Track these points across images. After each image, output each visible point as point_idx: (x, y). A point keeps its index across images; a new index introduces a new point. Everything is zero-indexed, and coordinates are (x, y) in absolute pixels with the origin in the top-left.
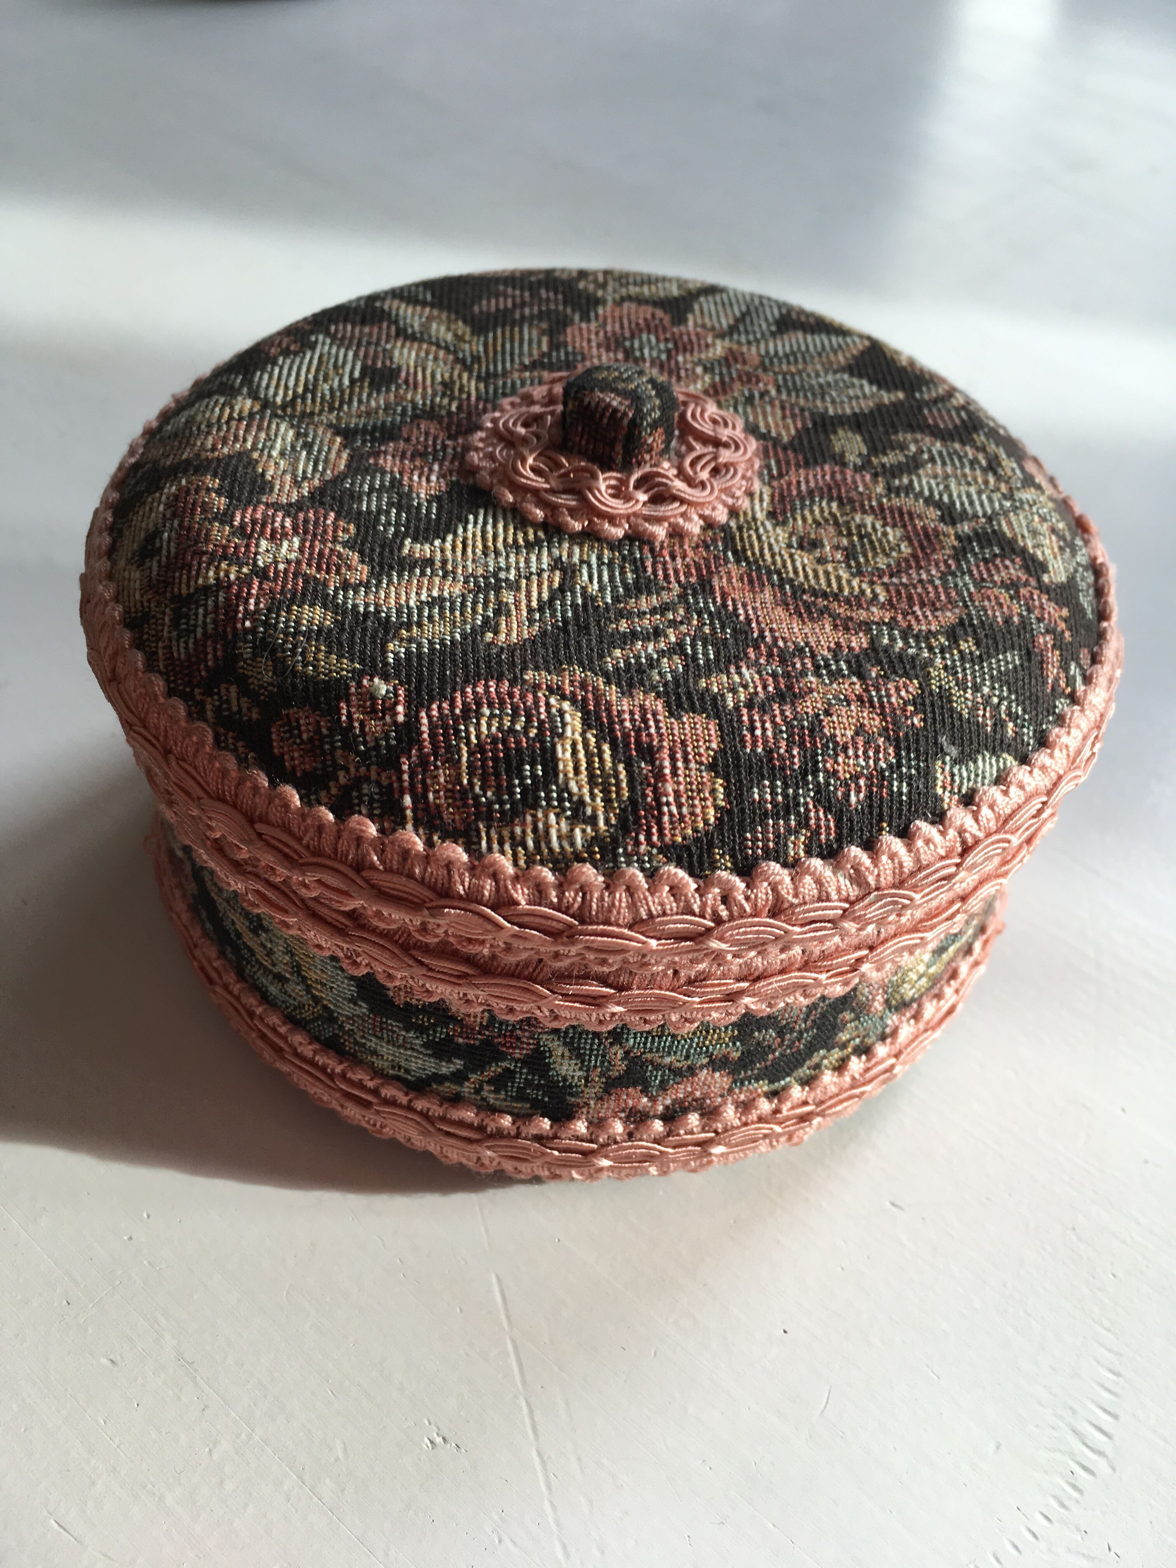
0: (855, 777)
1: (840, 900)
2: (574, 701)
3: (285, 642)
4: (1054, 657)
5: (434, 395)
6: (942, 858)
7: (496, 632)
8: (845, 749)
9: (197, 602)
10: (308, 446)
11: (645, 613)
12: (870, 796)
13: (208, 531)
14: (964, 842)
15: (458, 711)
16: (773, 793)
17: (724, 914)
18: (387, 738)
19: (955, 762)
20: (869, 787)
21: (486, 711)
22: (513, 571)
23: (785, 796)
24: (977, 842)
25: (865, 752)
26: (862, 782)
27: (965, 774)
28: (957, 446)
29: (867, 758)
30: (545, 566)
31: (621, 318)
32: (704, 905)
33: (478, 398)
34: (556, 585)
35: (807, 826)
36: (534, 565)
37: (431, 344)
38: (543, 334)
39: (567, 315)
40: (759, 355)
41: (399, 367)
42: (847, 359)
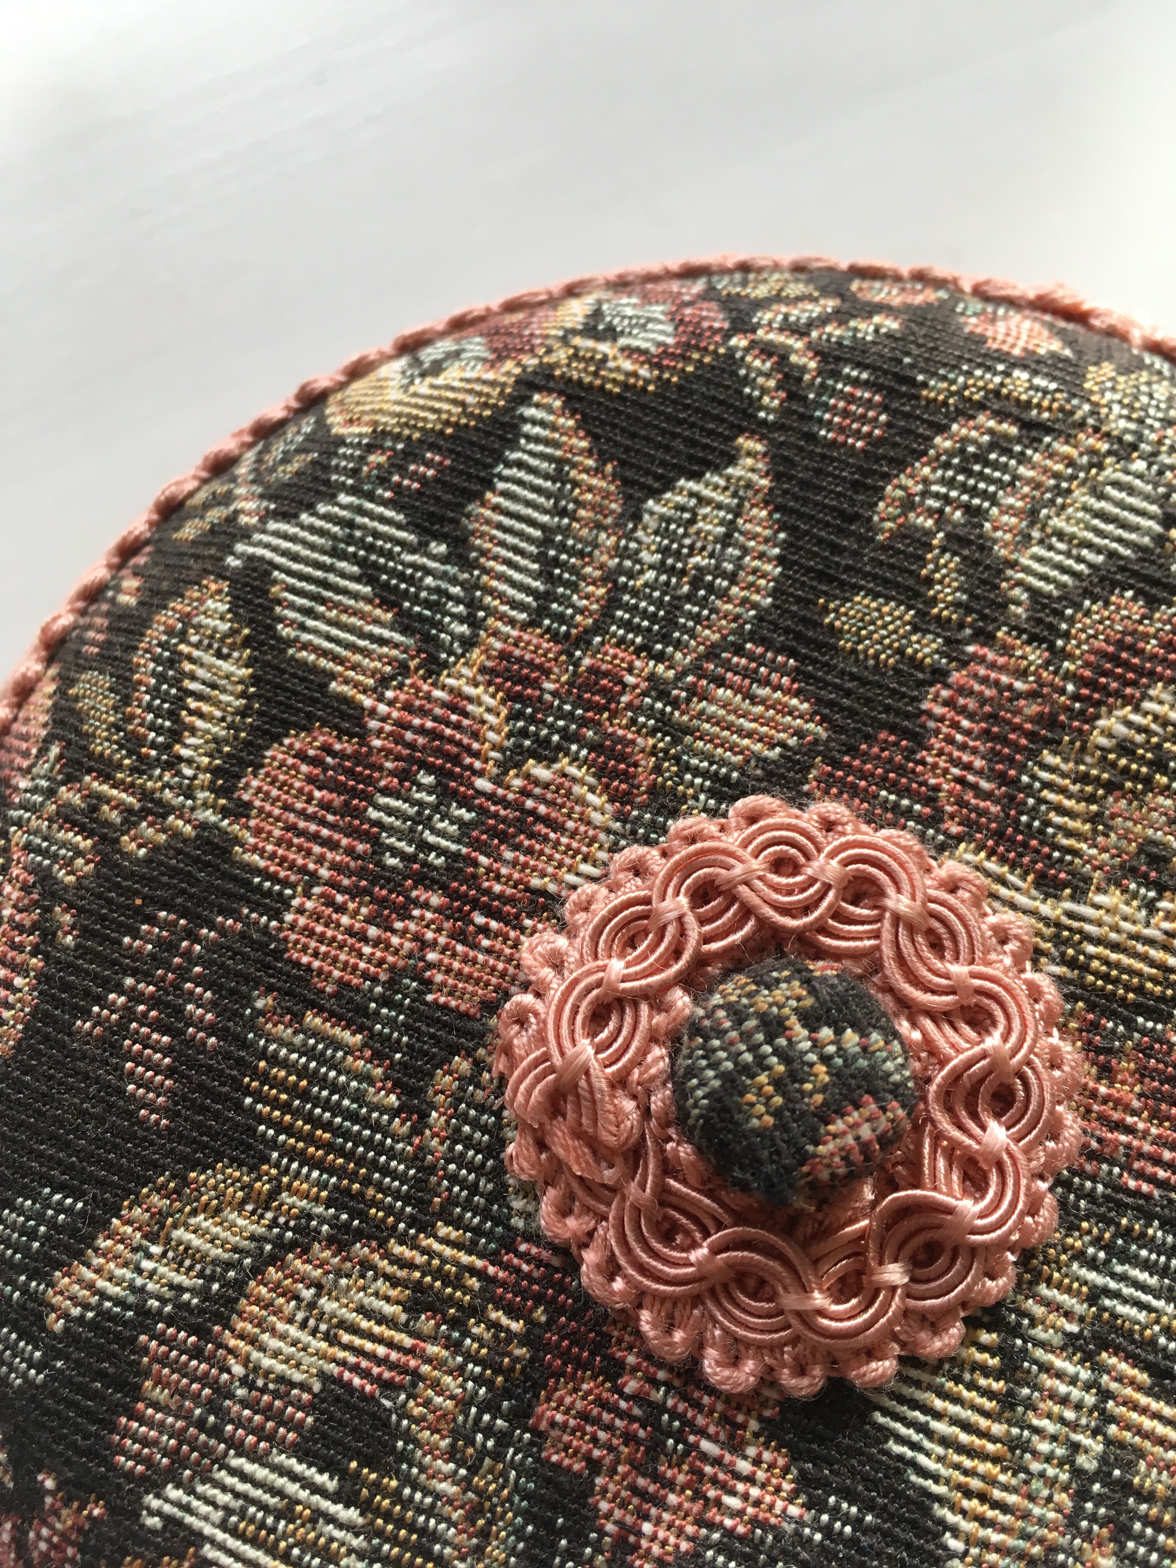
5: (455, 1346)
22: (1085, 1440)
28: (942, 443)
30: (1085, 1374)
31: (290, 828)
33: (494, 1258)
34: (1143, 1377)
36: (1076, 1394)
37: (257, 1271)
38: (298, 1017)
39: (243, 935)
40: (524, 626)
41: (322, 1375)
42: (597, 471)
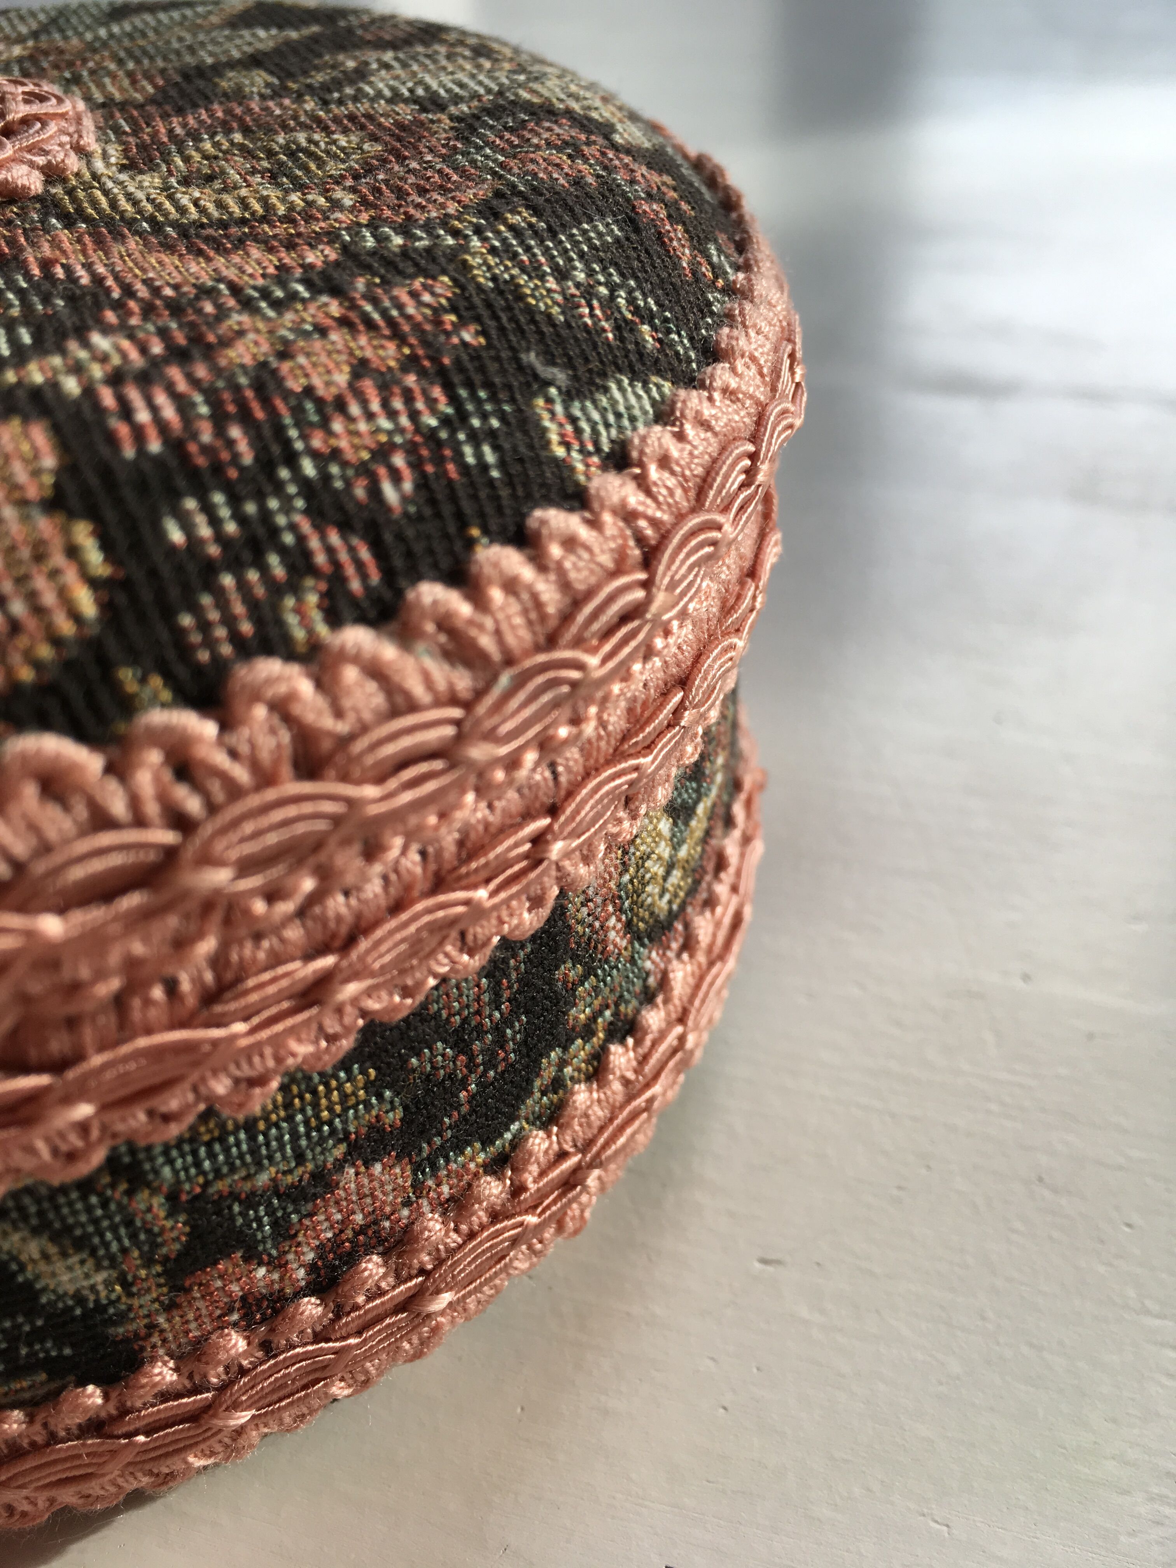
0: (382, 453)
1: (438, 703)
6: (614, 574)
8: (340, 405)
12: (423, 483)
14: (640, 540)
16: (215, 522)
17: (193, 804)
19: (568, 396)
20: (416, 465)
23: (239, 517)
24: (665, 537)
25: (385, 404)
26: (399, 460)
27: (596, 416)
28: (418, 49)
29: (392, 415)
32: (135, 802)
35: (313, 570)
40: (84, 42)
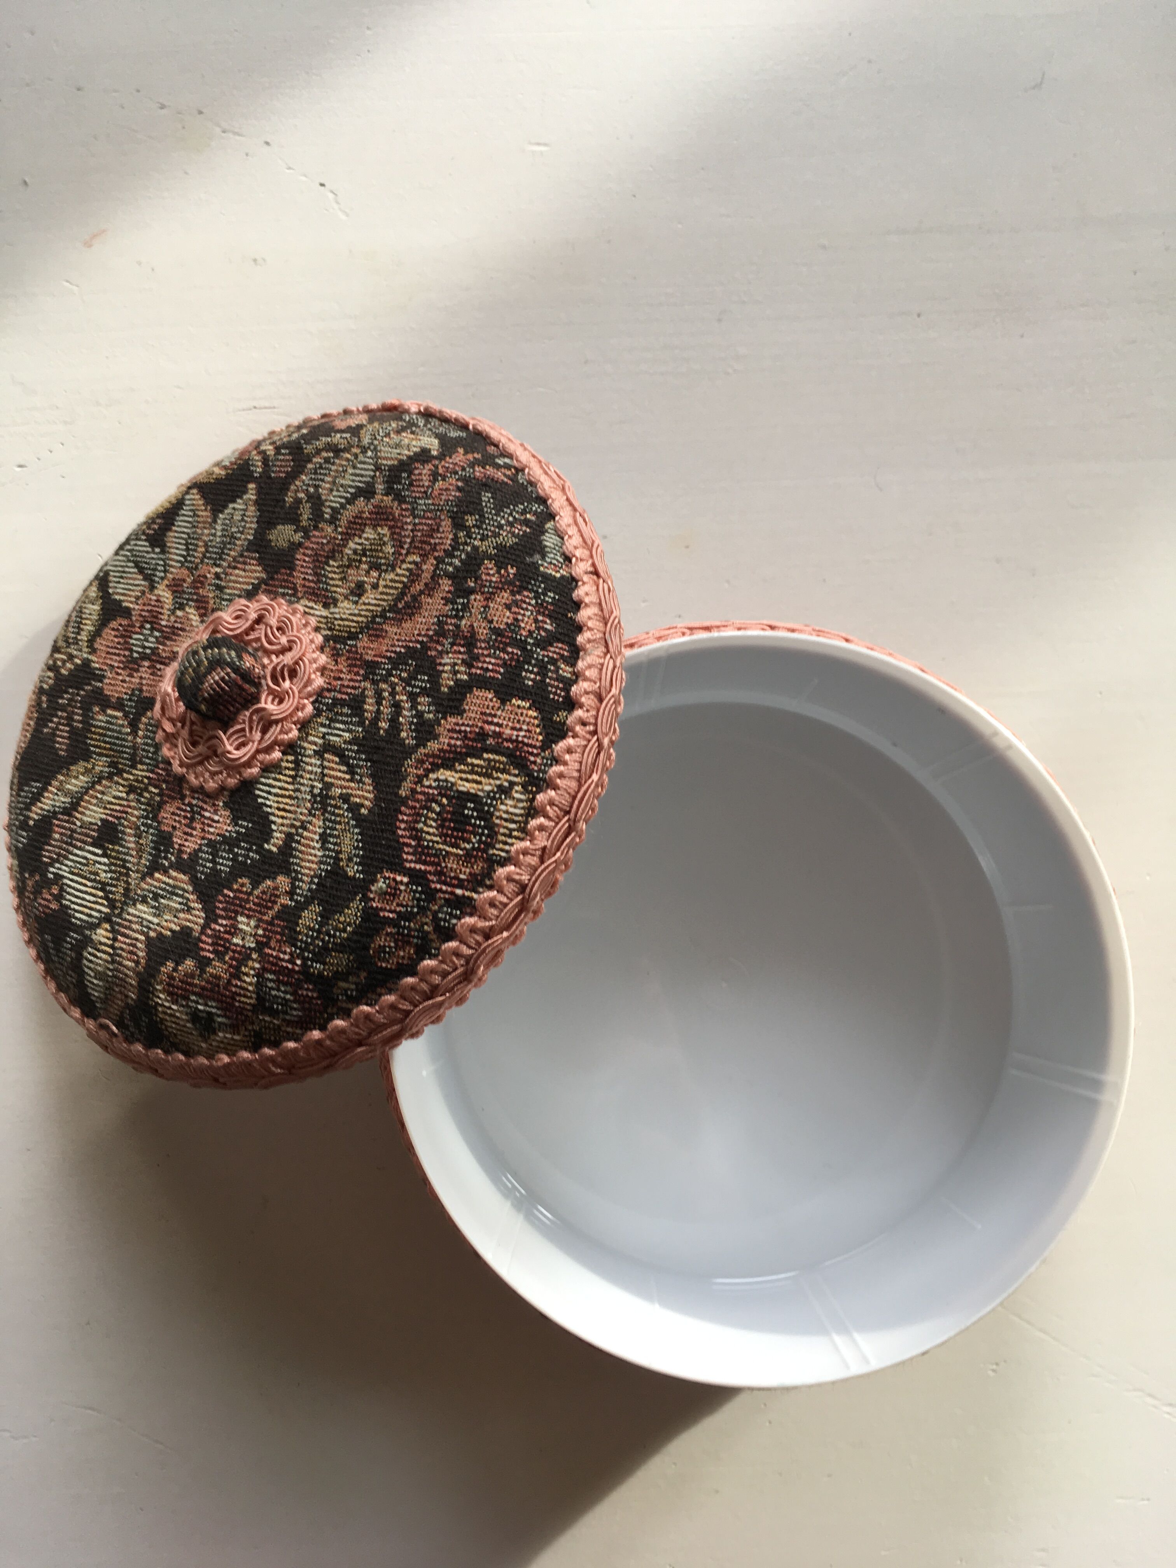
0: (536, 621)
1: (605, 658)
2: (432, 771)
3: (323, 940)
4: (490, 471)
5: (139, 801)
6: (598, 589)
7: (362, 805)
8: (516, 620)
9: (265, 993)
10: (156, 897)
11: (379, 709)
12: (550, 617)
13: (211, 975)
14: (591, 573)
15: (413, 843)
16: (531, 672)
17: (592, 728)
18: (415, 892)
19: (543, 559)
20: (544, 615)
21: (421, 825)
22: (316, 784)
23: (534, 666)
24: (593, 565)
25: (523, 609)
26: (540, 618)
27: (552, 556)
28: (310, 466)
29: (527, 609)
30: (319, 763)
31: (108, 653)
32: (584, 738)
33: (152, 772)
34: (337, 759)
35: (556, 660)
36: (315, 769)
37: (86, 793)
38: (104, 712)
39: (93, 691)
40: (180, 568)
41: (101, 820)
42: (206, 510)
